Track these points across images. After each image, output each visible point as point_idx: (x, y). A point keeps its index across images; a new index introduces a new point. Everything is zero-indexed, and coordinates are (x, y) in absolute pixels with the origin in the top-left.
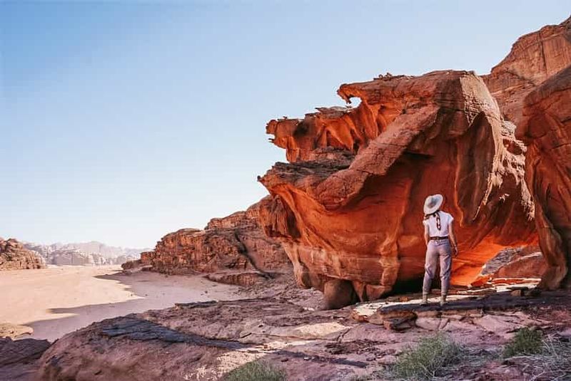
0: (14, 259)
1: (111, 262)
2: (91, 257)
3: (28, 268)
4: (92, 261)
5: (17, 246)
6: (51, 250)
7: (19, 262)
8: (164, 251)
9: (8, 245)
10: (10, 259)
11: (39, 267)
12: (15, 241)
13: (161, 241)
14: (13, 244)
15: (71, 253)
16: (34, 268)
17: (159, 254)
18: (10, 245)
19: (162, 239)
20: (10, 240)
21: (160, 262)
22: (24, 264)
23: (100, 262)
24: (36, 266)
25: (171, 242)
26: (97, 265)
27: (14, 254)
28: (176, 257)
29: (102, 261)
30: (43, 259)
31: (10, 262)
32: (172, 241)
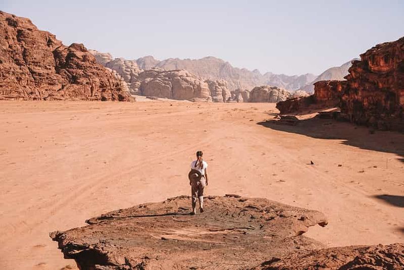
0: (81, 80)
1: (240, 98)
2: (205, 86)
3: (104, 99)
4: (207, 93)
5: (85, 58)
6: (137, 70)
7: (89, 87)
8: (367, 80)
9: (71, 55)
10: (74, 80)
11: (121, 98)
12: (81, 48)
13: (359, 58)
14: (79, 54)
15: (171, 76)
16: (114, 99)
17: (355, 85)
18: (75, 56)
19: (362, 56)
20: (73, 45)
21: (356, 102)
22: (97, 92)
23: (220, 97)
24: (116, 97)
25: (382, 63)
26: (216, 101)
27: (81, 72)
28: (393, 94)
29: (224, 94)
30: (125, 84)
31: (75, 86)
32: (386, 61)
